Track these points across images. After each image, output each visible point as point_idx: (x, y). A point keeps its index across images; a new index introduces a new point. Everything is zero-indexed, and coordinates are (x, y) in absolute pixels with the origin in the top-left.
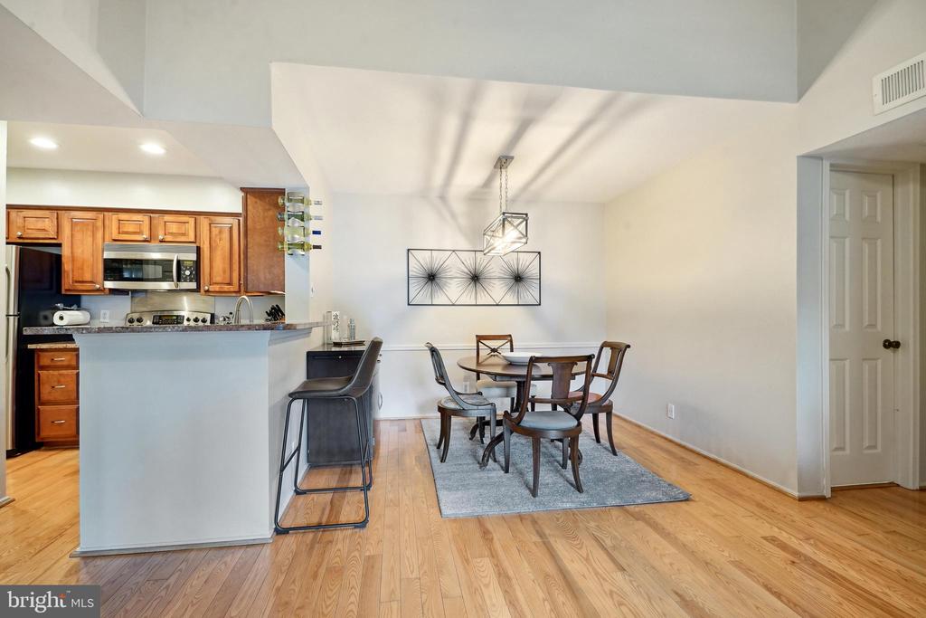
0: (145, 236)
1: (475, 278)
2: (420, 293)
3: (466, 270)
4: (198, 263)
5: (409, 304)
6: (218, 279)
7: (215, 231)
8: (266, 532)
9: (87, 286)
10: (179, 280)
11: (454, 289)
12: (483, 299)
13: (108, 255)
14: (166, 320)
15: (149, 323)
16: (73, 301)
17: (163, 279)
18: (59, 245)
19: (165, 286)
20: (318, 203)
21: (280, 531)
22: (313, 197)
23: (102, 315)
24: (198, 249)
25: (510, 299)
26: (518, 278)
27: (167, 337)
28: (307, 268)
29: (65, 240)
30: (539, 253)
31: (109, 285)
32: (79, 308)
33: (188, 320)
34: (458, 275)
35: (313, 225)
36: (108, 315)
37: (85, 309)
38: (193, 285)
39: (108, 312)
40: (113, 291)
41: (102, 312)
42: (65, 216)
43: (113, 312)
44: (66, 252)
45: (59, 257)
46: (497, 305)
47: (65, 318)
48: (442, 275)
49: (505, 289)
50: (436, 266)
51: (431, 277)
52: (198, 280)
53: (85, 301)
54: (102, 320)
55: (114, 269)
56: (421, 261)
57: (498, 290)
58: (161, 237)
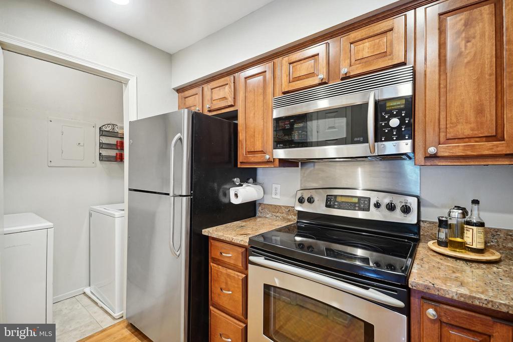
0: (321, 76)
4: (413, 100)
9: (259, 158)
10: (377, 139)
16: (249, 175)
18: (235, 114)
19: (351, 150)
23: (274, 191)
29: (240, 106)
31: (281, 154)
33: (377, 205)
36: (279, 191)
37: (260, 184)
39: (279, 186)
41: (274, 186)
43: (284, 187)
47: (241, 195)
54: (274, 196)
58: (344, 70)
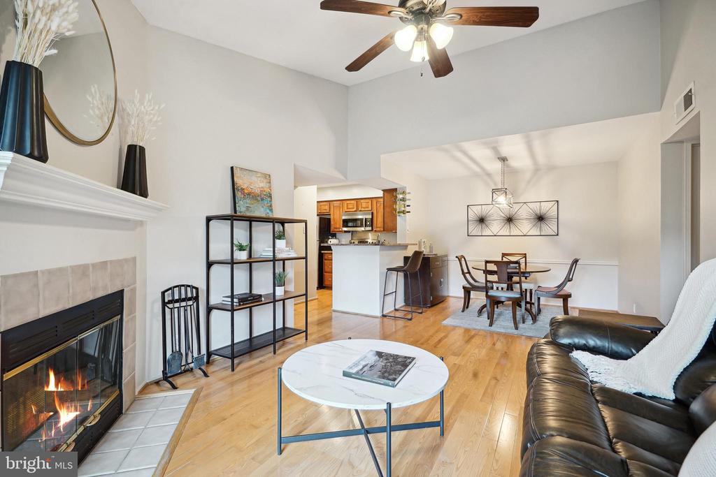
0: (355, 209)
1: (510, 220)
2: (475, 229)
3: (503, 215)
4: (372, 219)
5: (468, 236)
6: (379, 225)
7: (378, 205)
8: (379, 314)
9: (338, 230)
10: (366, 226)
11: (495, 227)
12: (515, 231)
13: (343, 218)
14: (363, 242)
15: (356, 243)
16: (334, 236)
17: (361, 227)
18: (330, 215)
19: (363, 229)
20: (409, 193)
21: (384, 316)
22: (407, 191)
23: (342, 240)
24: (372, 213)
25: (535, 231)
26: (541, 218)
27: (362, 248)
28: (405, 221)
29: (332, 213)
30: (557, 201)
31: (345, 229)
32: (336, 238)
34: (499, 218)
35: (407, 203)
36: (344, 240)
37: (338, 238)
38: (370, 228)
40: (346, 232)
42: (332, 204)
43: (346, 238)
44: (332, 217)
45: (330, 219)
46: (525, 236)
47: (332, 241)
48: (488, 219)
49: (531, 225)
50: (484, 214)
51: (482, 220)
52: (372, 225)
53: (338, 235)
54: (342, 242)
55: (346, 223)
56: (476, 211)
57: (525, 226)
58: (360, 209)
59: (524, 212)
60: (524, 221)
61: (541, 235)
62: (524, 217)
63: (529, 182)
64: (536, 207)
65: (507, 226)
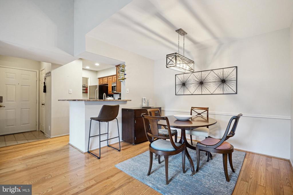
1: (201, 83)
2: (180, 91)
3: (197, 80)
5: (176, 95)
11: (192, 89)
18: (108, 84)
25: (219, 91)
26: (223, 81)
30: (236, 67)
34: (194, 82)
42: (109, 78)
44: (108, 86)
46: (212, 94)
48: (188, 83)
49: (216, 87)
50: (185, 80)
51: (184, 84)
57: (212, 88)
59: (211, 77)
60: (211, 84)
61: (223, 94)
62: (212, 80)
63: (215, 54)
64: (220, 73)
65: (200, 87)
